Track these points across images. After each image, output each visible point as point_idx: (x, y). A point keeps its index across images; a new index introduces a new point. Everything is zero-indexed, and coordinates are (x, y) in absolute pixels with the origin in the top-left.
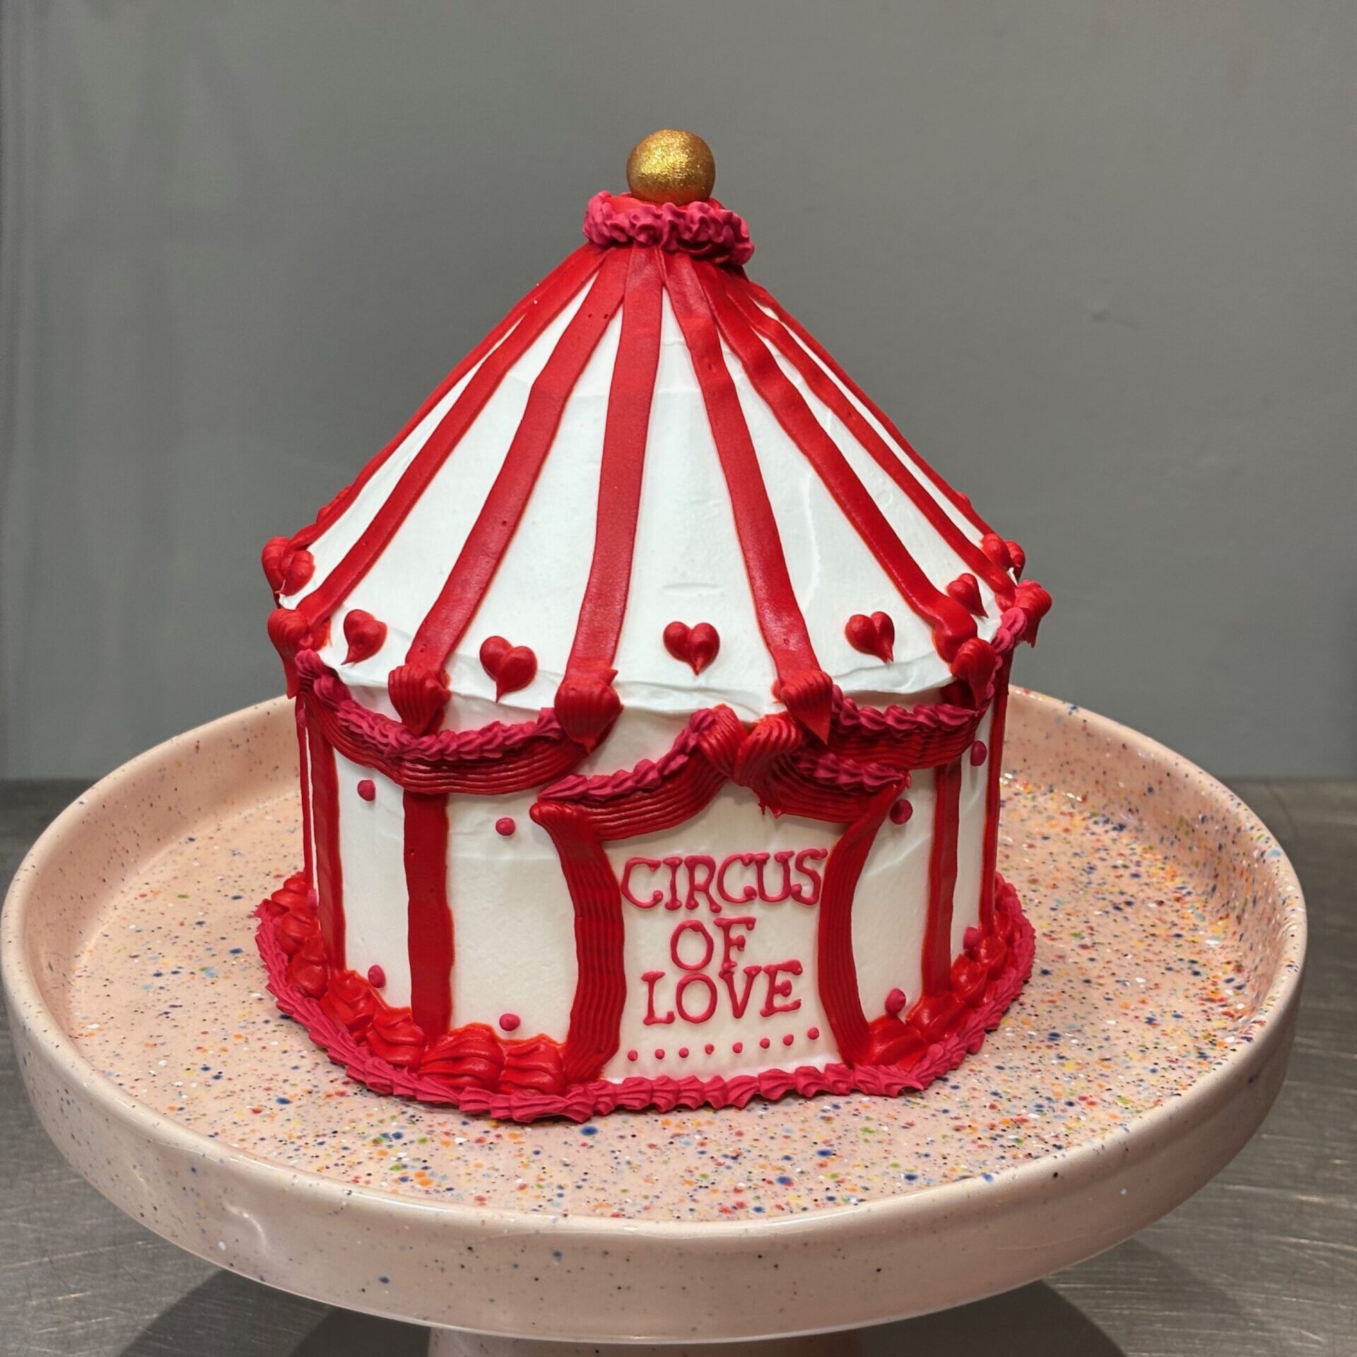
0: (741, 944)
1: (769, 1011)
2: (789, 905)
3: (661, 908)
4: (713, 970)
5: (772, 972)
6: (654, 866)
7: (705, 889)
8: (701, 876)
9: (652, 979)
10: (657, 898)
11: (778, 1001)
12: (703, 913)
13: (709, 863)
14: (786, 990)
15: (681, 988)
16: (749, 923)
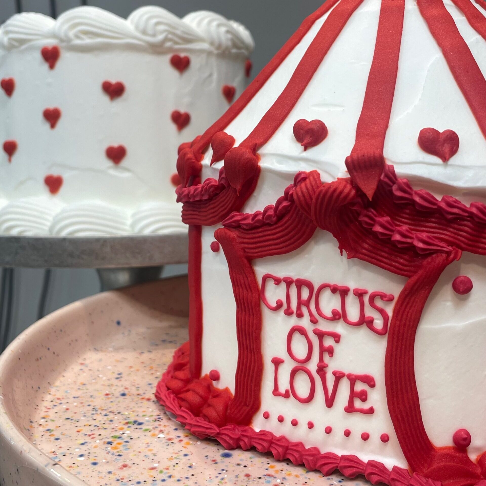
0: (331, 351)
1: (350, 409)
2: (364, 331)
3: (281, 312)
4: (313, 366)
5: (353, 379)
6: (278, 281)
7: (307, 304)
8: (305, 294)
9: (277, 362)
10: (279, 305)
11: (358, 404)
12: (305, 323)
13: (310, 285)
14: (363, 396)
15: (294, 373)
16: (337, 338)
